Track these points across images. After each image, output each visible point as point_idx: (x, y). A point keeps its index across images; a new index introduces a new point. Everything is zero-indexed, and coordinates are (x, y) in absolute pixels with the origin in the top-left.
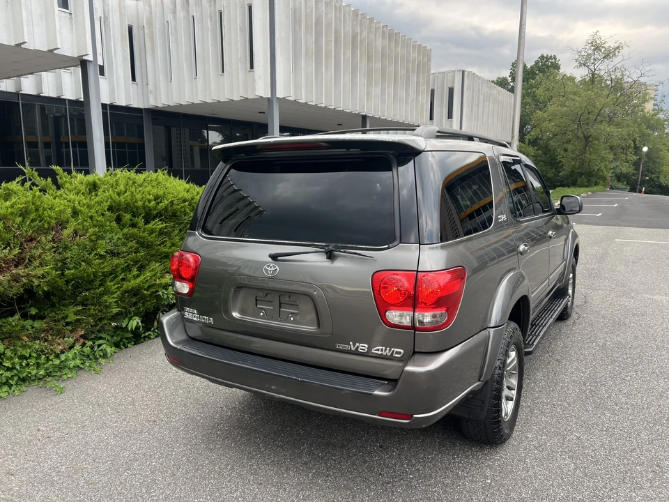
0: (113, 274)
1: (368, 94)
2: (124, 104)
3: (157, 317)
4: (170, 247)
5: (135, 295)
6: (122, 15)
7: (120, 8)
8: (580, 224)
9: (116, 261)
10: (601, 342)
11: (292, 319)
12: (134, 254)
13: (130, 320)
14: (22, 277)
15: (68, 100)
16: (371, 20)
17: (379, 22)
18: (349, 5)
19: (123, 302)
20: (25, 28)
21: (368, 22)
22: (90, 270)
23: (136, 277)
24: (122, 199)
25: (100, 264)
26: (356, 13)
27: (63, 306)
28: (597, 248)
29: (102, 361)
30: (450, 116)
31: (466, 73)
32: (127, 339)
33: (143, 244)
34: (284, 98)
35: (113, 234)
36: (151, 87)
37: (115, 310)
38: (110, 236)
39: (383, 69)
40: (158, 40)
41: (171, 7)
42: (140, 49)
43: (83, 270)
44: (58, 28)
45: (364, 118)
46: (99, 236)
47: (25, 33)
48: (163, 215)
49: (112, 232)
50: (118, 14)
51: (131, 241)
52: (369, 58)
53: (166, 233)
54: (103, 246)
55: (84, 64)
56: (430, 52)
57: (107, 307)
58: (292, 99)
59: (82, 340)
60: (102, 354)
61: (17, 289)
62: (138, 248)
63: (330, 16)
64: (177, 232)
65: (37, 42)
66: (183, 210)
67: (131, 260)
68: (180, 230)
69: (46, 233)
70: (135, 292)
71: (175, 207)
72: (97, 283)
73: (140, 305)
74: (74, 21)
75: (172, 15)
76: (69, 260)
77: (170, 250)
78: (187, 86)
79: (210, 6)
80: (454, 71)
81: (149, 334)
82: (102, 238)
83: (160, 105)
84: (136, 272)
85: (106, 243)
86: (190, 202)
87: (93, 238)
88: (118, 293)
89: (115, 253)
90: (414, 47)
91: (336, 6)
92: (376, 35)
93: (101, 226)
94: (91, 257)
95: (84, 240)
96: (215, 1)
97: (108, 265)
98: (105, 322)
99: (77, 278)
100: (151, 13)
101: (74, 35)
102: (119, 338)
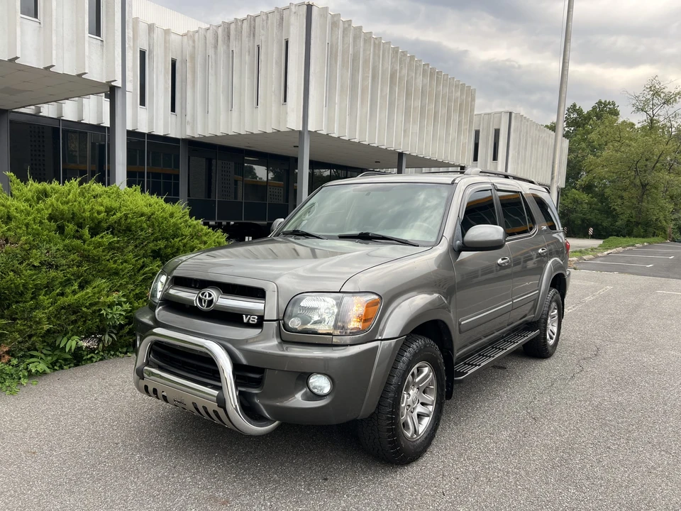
0: (49, 287)
1: (405, 131)
2: (161, 134)
4: (122, 263)
5: (74, 313)
6: (166, 49)
7: (165, 42)
8: (622, 273)
9: (53, 273)
10: (596, 401)
12: (75, 268)
13: (68, 340)
16: (412, 57)
17: (420, 61)
18: (389, 43)
19: (59, 319)
20: (54, 52)
21: (408, 60)
22: (19, 281)
23: (74, 292)
24: (65, 207)
25: (34, 274)
26: (396, 50)
28: (633, 299)
29: (24, 381)
30: (495, 158)
31: (513, 115)
32: (65, 360)
33: (87, 257)
34: (316, 131)
35: (52, 244)
36: (189, 118)
37: (46, 327)
38: (48, 246)
39: (423, 108)
40: (199, 74)
41: (213, 41)
42: (182, 82)
43: (11, 280)
44: (87, 53)
45: (401, 155)
46: (34, 245)
47: (54, 56)
48: (112, 229)
49: (49, 241)
50: (162, 48)
51: (74, 254)
52: (408, 95)
53: (118, 248)
54: (37, 256)
55: (112, 89)
56: (475, 92)
57: (39, 323)
58: (324, 132)
59: (7, 357)
60: (26, 374)
62: (81, 262)
63: (368, 53)
64: (131, 248)
65: (65, 66)
66: (139, 224)
67: (72, 275)
68: (136, 246)
70: (74, 309)
71: (129, 220)
72: (29, 295)
73: (80, 323)
74: (104, 48)
75: (213, 49)
77: (121, 267)
78: (222, 118)
79: (249, 41)
80: (501, 113)
81: (92, 357)
82: (37, 247)
83: (196, 136)
84: (76, 287)
85: (42, 253)
86: (149, 217)
87: (27, 247)
88: (51, 309)
89: (52, 265)
90: (457, 86)
91: (374, 43)
92: (416, 74)
93: (37, 234)
94: (21, 267)
95: (15, 248)
96: (254, 36)
97: (43, 277)
98: (34, 338)
99: (4, 288)
100: (194, 47)
101: (104, 61)
102: (55, 359)
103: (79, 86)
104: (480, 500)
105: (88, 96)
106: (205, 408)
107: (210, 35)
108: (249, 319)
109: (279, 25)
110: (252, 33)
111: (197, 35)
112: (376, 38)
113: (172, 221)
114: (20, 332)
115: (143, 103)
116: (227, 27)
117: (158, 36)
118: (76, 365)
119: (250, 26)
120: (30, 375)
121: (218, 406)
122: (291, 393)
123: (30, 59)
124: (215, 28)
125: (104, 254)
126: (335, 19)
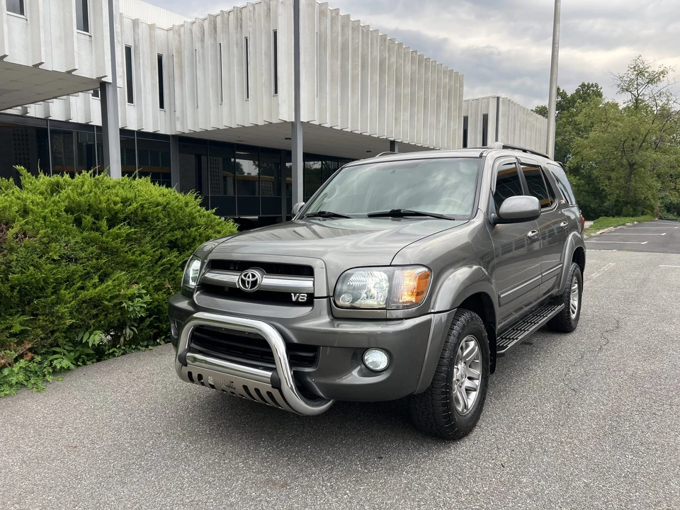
0: (69, 281)
1: (396, 119)
2: (151, 131)
3: (124, 332)
4: (140, 255)
5: (96, 306)
6: (152, 44)
7: (150, 38)
8: (620, 250)
9: (72, 267)
10: (630, 371)
12: (94, 261)
13: (90, 334)
15: (97, 126)
16: (400, 45)
17: (408, 48)
18: (377, 31)
19: (81, 313)
20: (43, 49)
21: (396, 47)
22: (39, 276)
23: (95, 286)
24: (82, 199)
25: (53, 269)
26: (384, 38)
27: (9, 315)
28: (638, 273)
29: (49, 378)
30: (484, 143)
31: (501, 100)
32: (88, 355)
33: (105, 250)
34: (308, 122)
35: (70, 237)
36: (178, 114)
37: (69, 322)
38: (66, 239)
39: (413, 94)
40: (187, 70)
41: (199, 35)
42: (169, 77)
43: (31, 275)
44: (76, 49)
45: (393, 142)
46: (52, 238)
47: (43, 53)
48: (131, 220)
49: (68, 234)
50: (148, 43)
51: (92, 246)
52: (398, 82)
53: (136, 239)
54: (56, 250)
55: (103, 86)
56: (463, 78)
57: (61, 318)
58: (317, 123)
59: (30, 354)
60: (51, 371)
62: (100, 254)
63: (357, 41)
64: (148, 239)
65: (54, 63)
66: (155, 214)
67: (92, 268)
68: (153, 237)
70: (95, 303)
71: (145, 211)
72: (50, 290)
73: (101, 317)
74: (93, 44)
75: (200, 43)
76: (14, 263)
77: (139, 258)
78: (213, 112)
79: (236, 33)
80: (489, 98)
81: (114, 352)
82: (56, 240)
83: (187, 132)
84: (96, 280)
85: (61, 246)
86: (165, 207)
87: (45, 240)
88: (73, 303)
89: (72, 259)
90: (445, 72)
91: (363, 31)
92: (404, 61)
93: (56, 227)
94: (42, 261)
95: (34, 242)
96: (241, 27)
97: (63, 271)
98: (57, 334)
99: (24, 284)
100: (180, 41)
101: (94, 56)
102: (77, 354)
103: (68, 83)
104: (541, 470)
105: (76, 94)
106: (257, 391)
107: (196, 28)
108: (298, 297)
109: (267, 16)
110: (239, 24)
111: (182, 29)
112: (364, 26)
113: (188, 210)
114: (42, 328)
115: (131, 100)
116: (213, 19)
117: (143, 31)
118: (98, 360)
119: (237, 18)
120: (55, 372)
121: (272, 387)
122: (347, 370)
123: (19, 56)
124: (201, 21)
125: (122, 245)
126: (323, 8)
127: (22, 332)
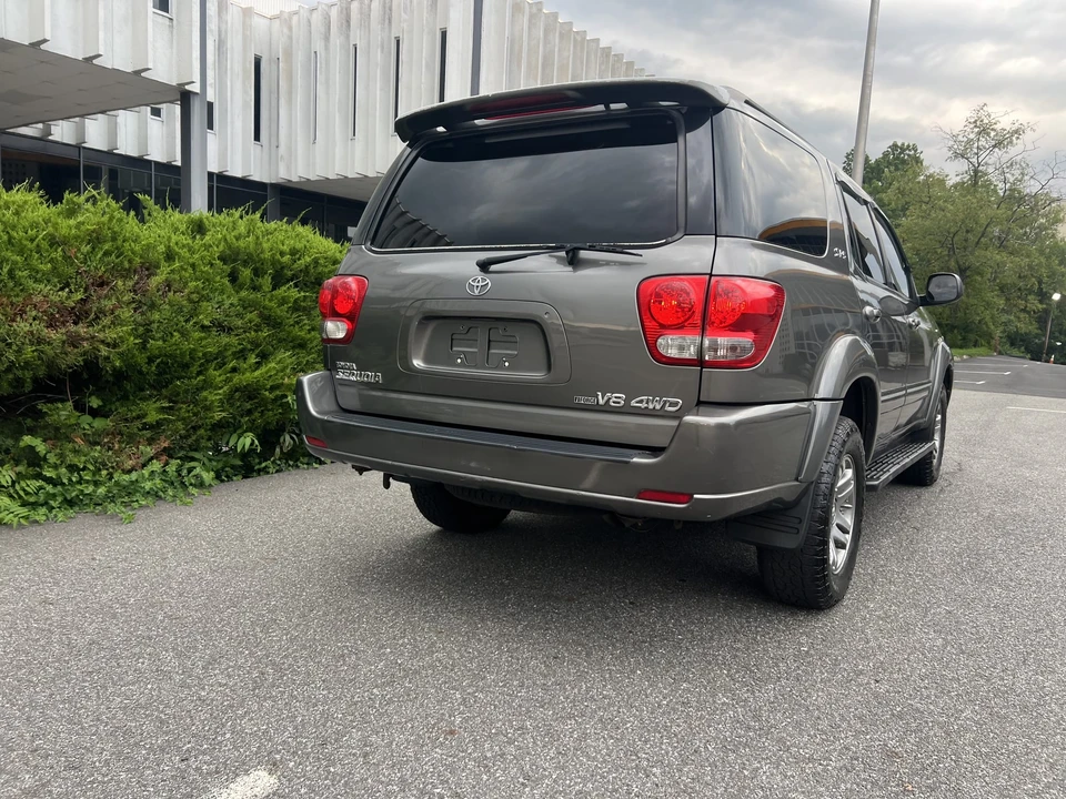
0: (219, 359)
2: (239, 175)
3: (282, 440)
4: (309, 331)
5: (250, 398)
6: (246, 40)
7: (244, 29)
9: (225, 339)
11: (507, 364)
12: (253, 333)
13: (240, 437)
14: (83, 339)
15: (156, 163)
18: (596, 41)
19: (232, 404)
20: (101, 35)
22: (186, 346)
23: (252, 368)
24: (242, 244)
25: (201, 339)
26: (606, 52)
27: (140, 399)
29: (194, 491)
32: (233, 467)
33: (269, 320)
35: (225, 297)
36: (282, 150)
37: (218, 416)
38: (220, 298)
40: (299, 81)
41: (323, 30)
42: (270, 93)
43: (175, 344)
44: (150, 39)
46: (203, 295)
47: (102, 41)
48: (299, 280)
49: (222, 292)
50: (240, 37)
51: (251, 312)
53: (304, 309)
54: (206, 316)
55: (185, 97)
57: (208, 409)
59: (164, 458)
60: (194, 482)
61: (73, 358)
62: (260, 324)
63: (567, 53)
65: (117, 57)
67: (249, 342)
69: (126, 274)
70: (250, 392)
72: (195, 369)
73: (257, 414)
74: (175, 31)
75: (323, 43)
76: (155, 325)
77: (309, 336)
78: (339, 151)
79: (383, 29)
81: (266, 467)
82: (208, 299)
83: (295, 179)
84: (253, 359)
85: (213, 308)
87: (195, 297)
88: (225, 388)
89: (224, 327)
91: (575, 40)
93: (208, 280)
94: (189, 326)
95: (180, 298)
96: (390, 22)
97: (213, 344)
98: (202, 431)
99: (166, 355)
100: (290, 38)
101: (174, 51)
102: (221, 465)
103: (137, 91)
107: (317, 18)
109: (431, 6)
110: (387, 17)
111: (295, 18)
112: (578, 33)
114: (183, 421)
115: (211, 126)
116: (345, 6)
117: (233, 18)
118: (245, 477)
119: (384, 7)
123: (64, 44)
124: (326, 8)
125: (289, 315)
127: (159, 424)
